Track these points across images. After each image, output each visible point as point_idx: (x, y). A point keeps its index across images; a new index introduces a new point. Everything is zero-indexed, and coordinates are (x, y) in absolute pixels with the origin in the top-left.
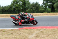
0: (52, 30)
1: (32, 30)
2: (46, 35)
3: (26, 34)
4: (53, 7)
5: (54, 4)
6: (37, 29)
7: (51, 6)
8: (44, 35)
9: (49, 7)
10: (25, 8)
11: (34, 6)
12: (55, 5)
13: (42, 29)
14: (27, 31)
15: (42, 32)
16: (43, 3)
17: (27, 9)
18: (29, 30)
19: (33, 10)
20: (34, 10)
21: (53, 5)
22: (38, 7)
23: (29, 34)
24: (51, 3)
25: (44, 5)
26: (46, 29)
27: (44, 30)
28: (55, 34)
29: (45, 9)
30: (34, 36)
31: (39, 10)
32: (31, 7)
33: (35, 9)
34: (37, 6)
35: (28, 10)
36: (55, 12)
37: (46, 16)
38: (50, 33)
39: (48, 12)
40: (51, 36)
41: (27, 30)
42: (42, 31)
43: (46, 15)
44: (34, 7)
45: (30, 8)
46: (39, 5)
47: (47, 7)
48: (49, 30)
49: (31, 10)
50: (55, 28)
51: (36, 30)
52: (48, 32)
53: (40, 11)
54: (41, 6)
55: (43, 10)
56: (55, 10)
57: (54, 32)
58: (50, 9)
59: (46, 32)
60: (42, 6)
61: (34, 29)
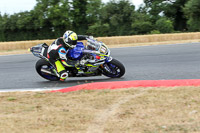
0: (176, 91)
1: (108, 95)
2: (154, 110)
3: (87, 109)
4: (182, 13)
6: (126, 89)
7: (174, 11)
8: (149, 110)
9: (168, 14)
10: (84, 18)
11: (116, 12)
13: (143, 89)
14: (91, 96)
15: (143, 100)
16: (145, 2)
17: (93, 22)
18: (96, 93)
19: (111, 25)
20: (116, 24)
21: (179, 9)
22: (129, 15)
23: (98, 107)
25: (150, 9)
26: (156, 88)
27: (150, 92)
28: (186, 104)
29: (154, 21)
31: (133, 25)
32: (105, 16)
33: (119, 21)
34: (125, 11)
35: (96, 25)
36: (187, 31)
37: (156, 44)
38: (170, 101)
39: (164, 30)
40: (171, 111)
41: (89, 95)
42: (141, 94)
43: (158, 40)
44: (114, 16)
45: (101, 18)
46: (133, 7)
47: (161, 14)
48: (167, 92)
49: (107, 25)
50: (185, 84)
51: (122, 92)
52: (161, 100)
53: (136, 29)
54: (139, 11)
55: (147, 23)
56: (189, 22)
57: (185, 98)
58: (169, 22)
59: (156, 99)
60: (142, 11)
61: (113, 88)
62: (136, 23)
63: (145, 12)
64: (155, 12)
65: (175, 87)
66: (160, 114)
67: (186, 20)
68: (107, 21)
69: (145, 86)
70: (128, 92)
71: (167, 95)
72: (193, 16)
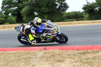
0: (15, 53)
2: (3, 63)
4: (20, 14)
5: (21, 9)
7: (16, 13)
8: (0, 63)
9: (13, 15)
12: (24, 10)
24: (16, 8)
26: (5, 52)
27: (2, 54)
28: (19, 60)
29: (6, 18)
38: (11, 58)
39: (11, 23)
40: (12, 63)
43: (8, 28)
47: (10, 14)
50: (20, 50)
52: (7, 58)
55: (3, 19)
57: (19, 57)
58: (14, 18)
59: (4, 57)
60: (0, 13)
63: (2, 14)
64: (7, 13)
65: (15, 51)
66: (6, 65)
67: (22, 17)
71: (10, 55)
72: (26, 16)
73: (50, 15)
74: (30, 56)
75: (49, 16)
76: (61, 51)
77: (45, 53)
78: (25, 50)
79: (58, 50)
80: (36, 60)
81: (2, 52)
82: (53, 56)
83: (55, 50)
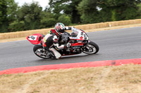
0: (71, 72)
1: (22, 77)
2: (54, 88)
3: (5, 89)
4: (77, 11)
5: (77, 3)
6: (34, 72)
7: (70, 9)
8: (50, 88)
9: (67, 12)
10: (5, 18)
11: (29, 12)
12: (81, 5)
13: (47, 71)
14: (9, 79)
15: (46, 81)
16: (49, 4)
17: (12, 21)
18: (12, 77)
19: (25, 22)
20: (29, 21)
21: (74, 8)
22: (39, 14)
23: (14, 87)
24: (71, 2)
25: (53, 9)
26: (56, 71)
27: (52, 73)
28: (77, 82)
29: (57, 18)
30: (25, 91)
31: (41, 21)
32: (21, 16)
33: (31, 19)
34: (35, 11)
35: (15, 23)
36: (81, 23)
38: (66, 80)
41: (8, 78)
42: (45, 76)
44: (28, 15)
45: (18, 17)
46: (41, 8)
47: (62, 12)
48: (64, 73)
49: (22, 22)
50: (77, 67)
51: (32, 75)
52: (59, 80)
53: (44, 24)
54: (45, 10)
55: (52, 19)
56: (82, 17)
57: (76, 77)
58: (68, 18)
59: (56, 79)
60: (48, 10)
61: (25, 72)
62: (44, 20)
63: (50, 12)
64: (57, 11)
65: (70, 69)
66: (59, 91)
67: (80, 15)
68: (23, 19)
69: (49, 69)
70: (36, 74)
71: (64, 75)
72: (85, 13)
73: (120, 10)
74: (92, 75)
75: (118, 12)
76: (137, 65)
77: (114, 70)
78: (85, 66)
79: (132, 64)
80: (101, 81)
81: (52, 70)
82: (126, 74)
83: (128, 65)
